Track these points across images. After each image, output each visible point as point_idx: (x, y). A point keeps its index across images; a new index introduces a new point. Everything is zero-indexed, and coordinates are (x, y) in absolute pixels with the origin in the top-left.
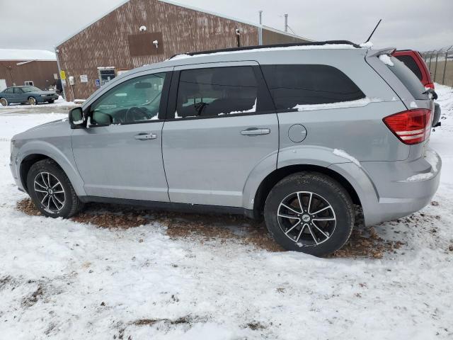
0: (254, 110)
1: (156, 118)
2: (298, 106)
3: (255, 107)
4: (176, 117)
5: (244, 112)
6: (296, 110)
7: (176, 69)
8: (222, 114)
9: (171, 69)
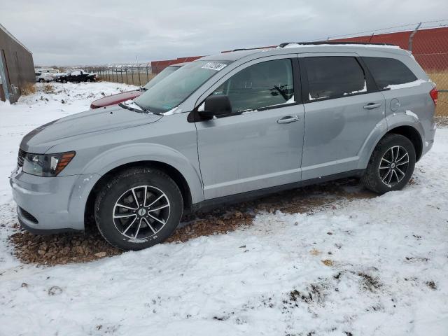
0: (365, 90)
1: (292, 101)
2: (389, 86)
3: (365, 87)
4: (311, 99)
5: (360, 91)
6: (389, 89)
7: (299, 56)
8: (345, 94)
9: (295, 56)
